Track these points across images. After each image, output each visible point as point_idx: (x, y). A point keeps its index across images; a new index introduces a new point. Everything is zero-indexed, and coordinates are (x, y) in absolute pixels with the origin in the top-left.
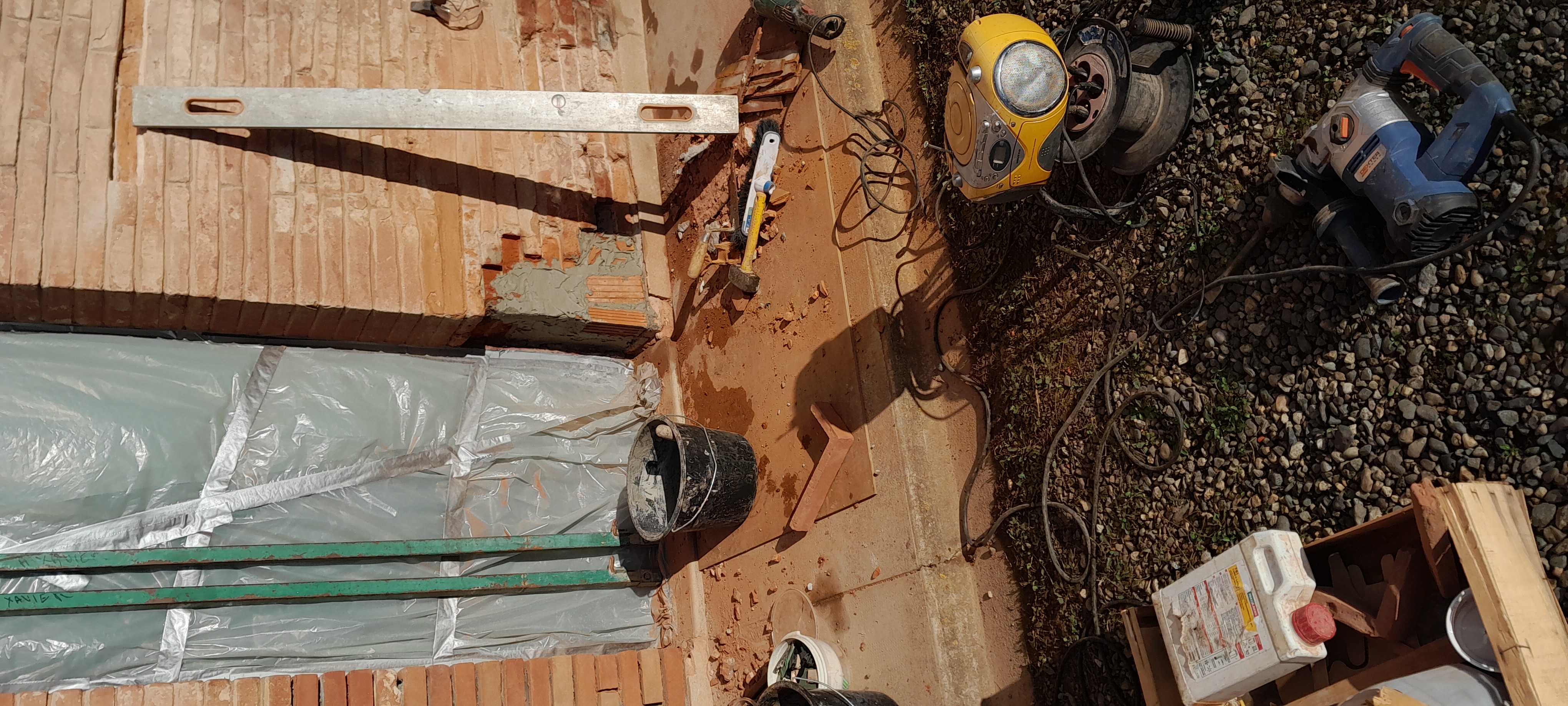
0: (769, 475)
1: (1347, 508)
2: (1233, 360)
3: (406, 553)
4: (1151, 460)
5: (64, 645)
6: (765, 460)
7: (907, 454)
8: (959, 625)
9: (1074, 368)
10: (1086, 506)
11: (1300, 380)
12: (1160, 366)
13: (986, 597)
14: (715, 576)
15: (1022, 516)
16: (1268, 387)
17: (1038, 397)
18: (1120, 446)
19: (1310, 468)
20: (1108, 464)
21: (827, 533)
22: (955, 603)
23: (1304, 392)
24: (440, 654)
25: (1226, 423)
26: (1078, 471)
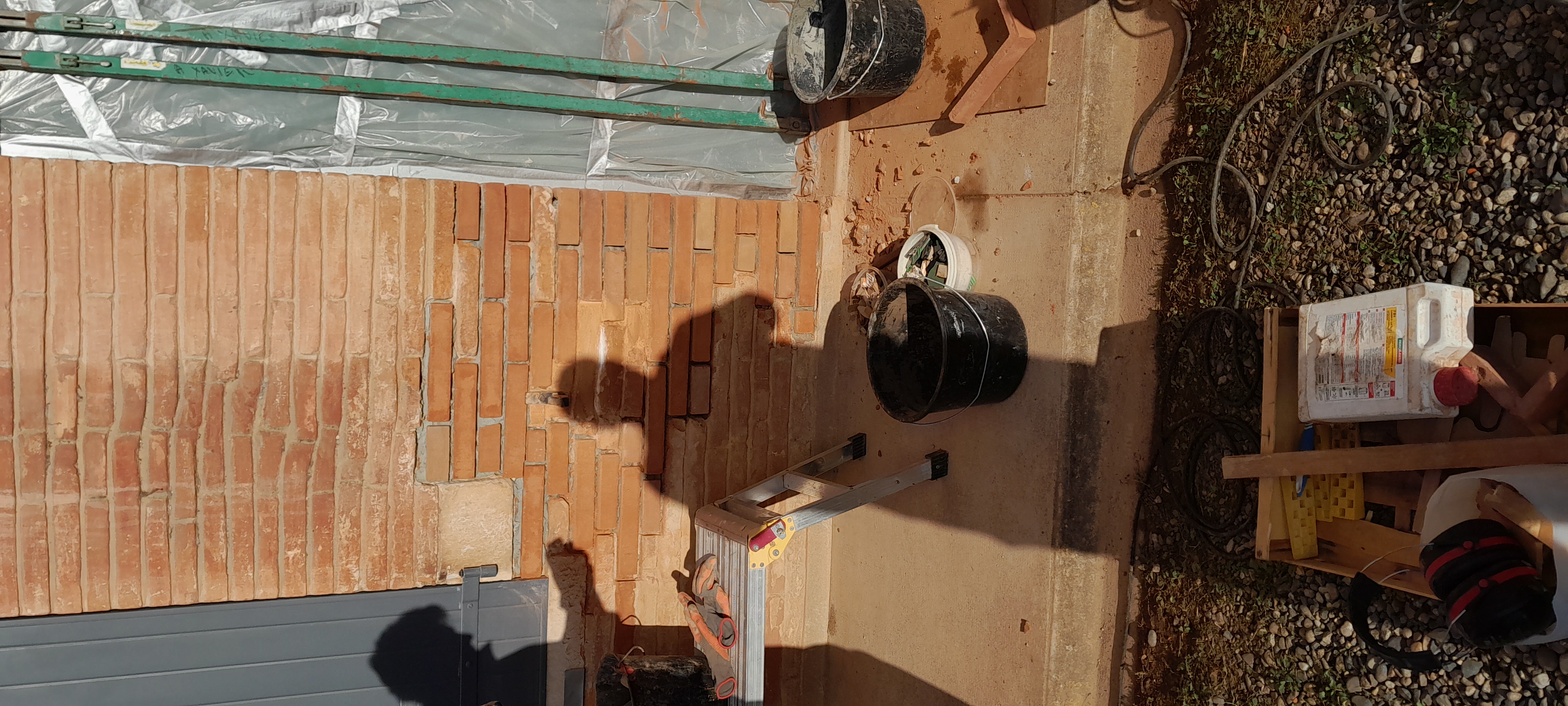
0: (937, 52)
1: (1537, 273)
2: (1472, 76)
3: (565, 70)
4: (1345, 155)
5: (249, 120)
6: (936, 34)
7: (1089, 71)
8: (1099, 255)
9: (1295, 29)
10: (1262, 180)
11: (1539, 122)
12: (1388, 56)
13: (1133, 234)
14: (864, 141)
15: (1194, 168)
16: (1501, 118)
17: (1245, 48)
18: (1317, 131)
19: (1513, 218)
20: (1298, 145)
21: (985, 131)
22: (1100, 233)
23: (1539, 137)
24: (593, 172)
25: (1439, 142)
26: (1265, 142)
